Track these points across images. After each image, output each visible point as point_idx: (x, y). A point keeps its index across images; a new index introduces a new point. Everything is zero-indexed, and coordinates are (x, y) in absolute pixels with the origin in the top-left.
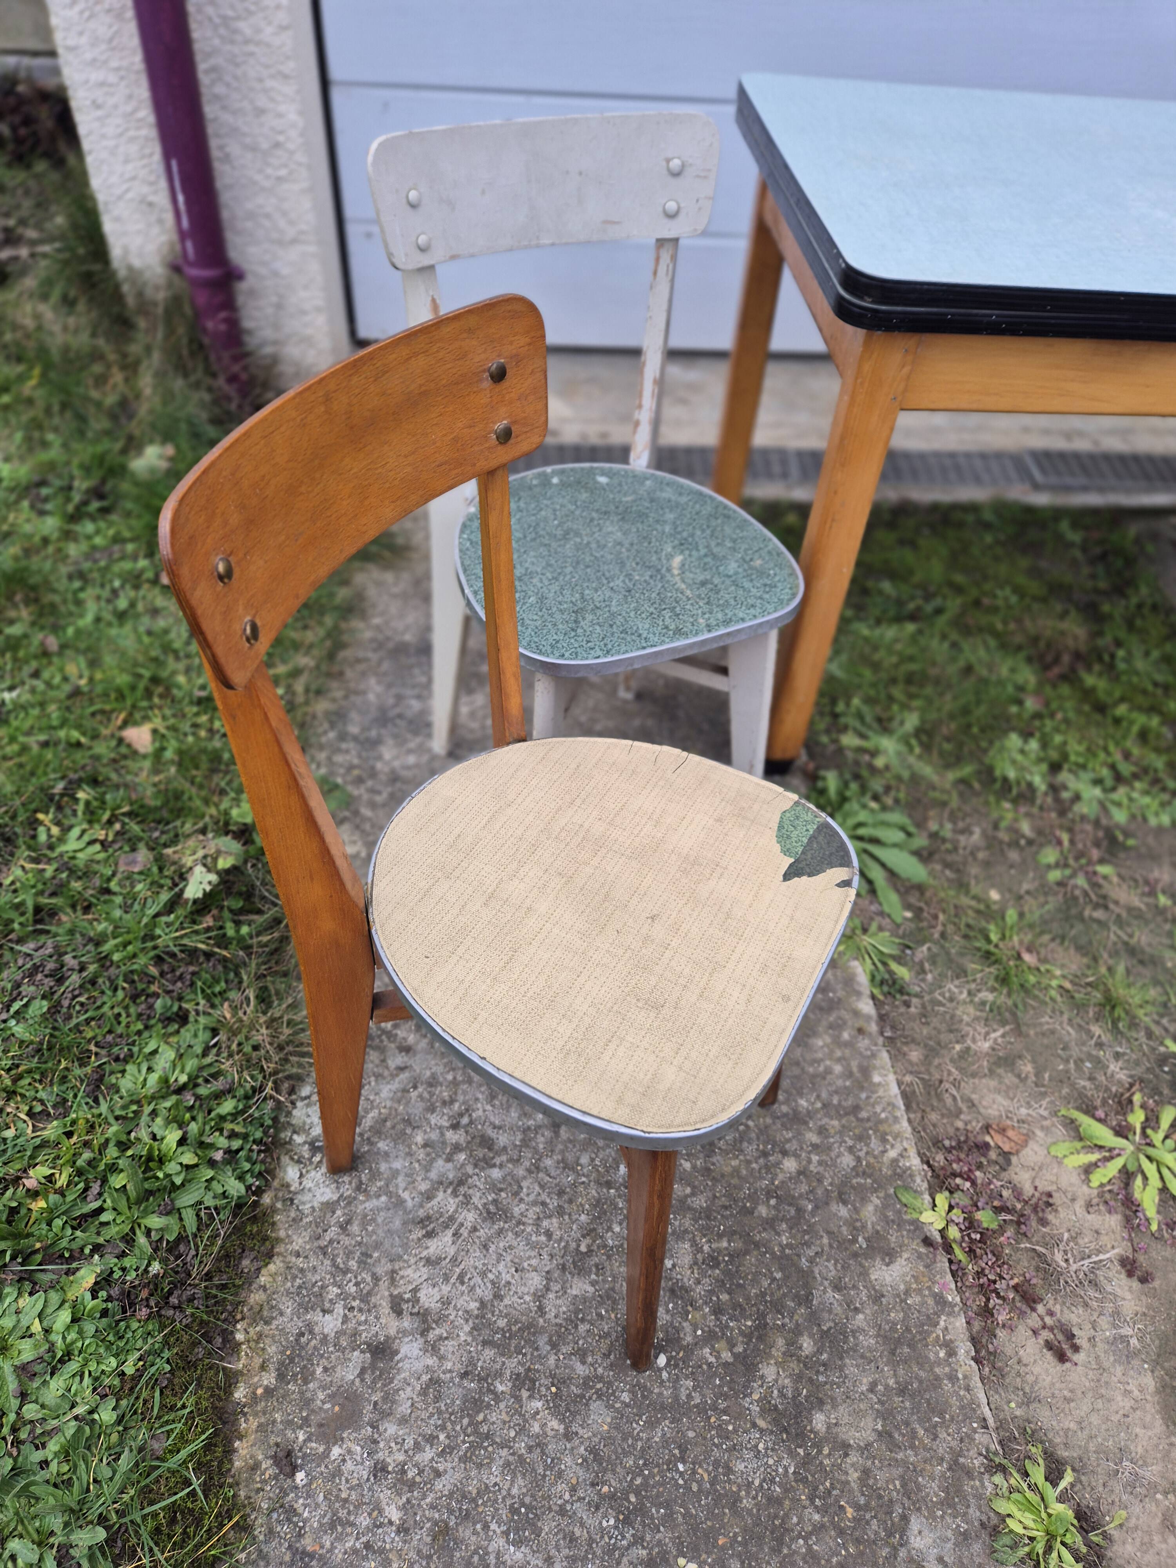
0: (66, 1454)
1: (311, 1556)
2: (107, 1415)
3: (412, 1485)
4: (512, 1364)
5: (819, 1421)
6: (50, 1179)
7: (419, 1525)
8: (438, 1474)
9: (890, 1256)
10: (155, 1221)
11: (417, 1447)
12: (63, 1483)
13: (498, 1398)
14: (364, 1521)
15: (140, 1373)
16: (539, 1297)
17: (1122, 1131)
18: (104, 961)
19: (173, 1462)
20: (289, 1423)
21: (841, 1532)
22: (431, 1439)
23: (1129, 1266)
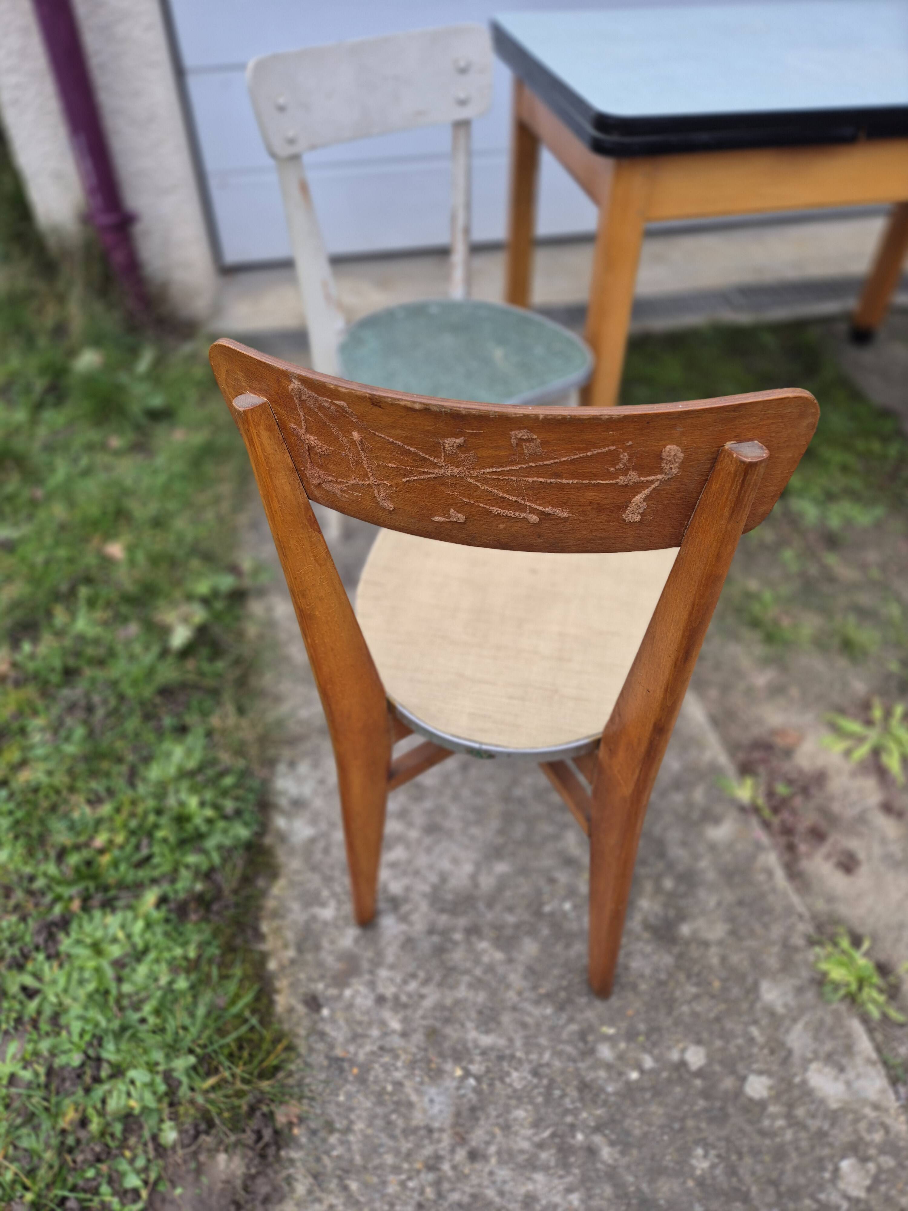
0: (157, 1012)
1: (342, 1060)
2: (182, 984)
3: (405, 1006)
4: (462, 922)
5: (685, 930)
6: (111, 842)
7: (415, 1031)
8: (422, 997)
9: (717, 820)
10: (192, 859)
11: (405, 982)
12: (160, 1030)
13: (455, 943)
14: (375, 1032)
15: (199, 957)
16: (474, 877)
17: (869, 723)
18: (122, 698)
19: (235, 1010)
20: (310, 979)
21: (713, 997)
22: (414, 976)
23: (887, 808)
